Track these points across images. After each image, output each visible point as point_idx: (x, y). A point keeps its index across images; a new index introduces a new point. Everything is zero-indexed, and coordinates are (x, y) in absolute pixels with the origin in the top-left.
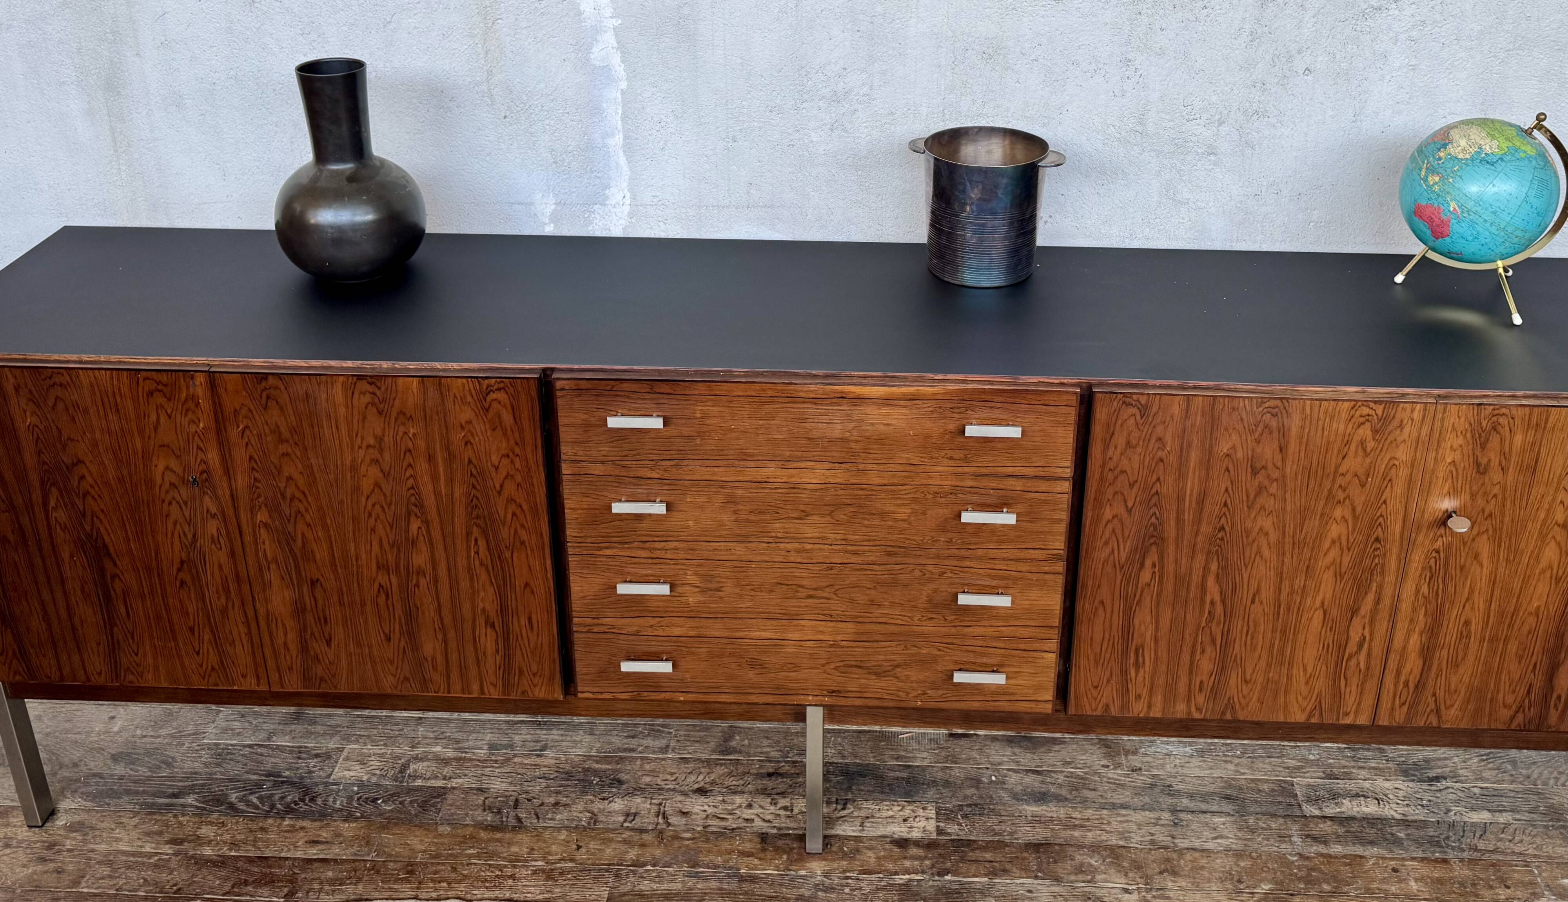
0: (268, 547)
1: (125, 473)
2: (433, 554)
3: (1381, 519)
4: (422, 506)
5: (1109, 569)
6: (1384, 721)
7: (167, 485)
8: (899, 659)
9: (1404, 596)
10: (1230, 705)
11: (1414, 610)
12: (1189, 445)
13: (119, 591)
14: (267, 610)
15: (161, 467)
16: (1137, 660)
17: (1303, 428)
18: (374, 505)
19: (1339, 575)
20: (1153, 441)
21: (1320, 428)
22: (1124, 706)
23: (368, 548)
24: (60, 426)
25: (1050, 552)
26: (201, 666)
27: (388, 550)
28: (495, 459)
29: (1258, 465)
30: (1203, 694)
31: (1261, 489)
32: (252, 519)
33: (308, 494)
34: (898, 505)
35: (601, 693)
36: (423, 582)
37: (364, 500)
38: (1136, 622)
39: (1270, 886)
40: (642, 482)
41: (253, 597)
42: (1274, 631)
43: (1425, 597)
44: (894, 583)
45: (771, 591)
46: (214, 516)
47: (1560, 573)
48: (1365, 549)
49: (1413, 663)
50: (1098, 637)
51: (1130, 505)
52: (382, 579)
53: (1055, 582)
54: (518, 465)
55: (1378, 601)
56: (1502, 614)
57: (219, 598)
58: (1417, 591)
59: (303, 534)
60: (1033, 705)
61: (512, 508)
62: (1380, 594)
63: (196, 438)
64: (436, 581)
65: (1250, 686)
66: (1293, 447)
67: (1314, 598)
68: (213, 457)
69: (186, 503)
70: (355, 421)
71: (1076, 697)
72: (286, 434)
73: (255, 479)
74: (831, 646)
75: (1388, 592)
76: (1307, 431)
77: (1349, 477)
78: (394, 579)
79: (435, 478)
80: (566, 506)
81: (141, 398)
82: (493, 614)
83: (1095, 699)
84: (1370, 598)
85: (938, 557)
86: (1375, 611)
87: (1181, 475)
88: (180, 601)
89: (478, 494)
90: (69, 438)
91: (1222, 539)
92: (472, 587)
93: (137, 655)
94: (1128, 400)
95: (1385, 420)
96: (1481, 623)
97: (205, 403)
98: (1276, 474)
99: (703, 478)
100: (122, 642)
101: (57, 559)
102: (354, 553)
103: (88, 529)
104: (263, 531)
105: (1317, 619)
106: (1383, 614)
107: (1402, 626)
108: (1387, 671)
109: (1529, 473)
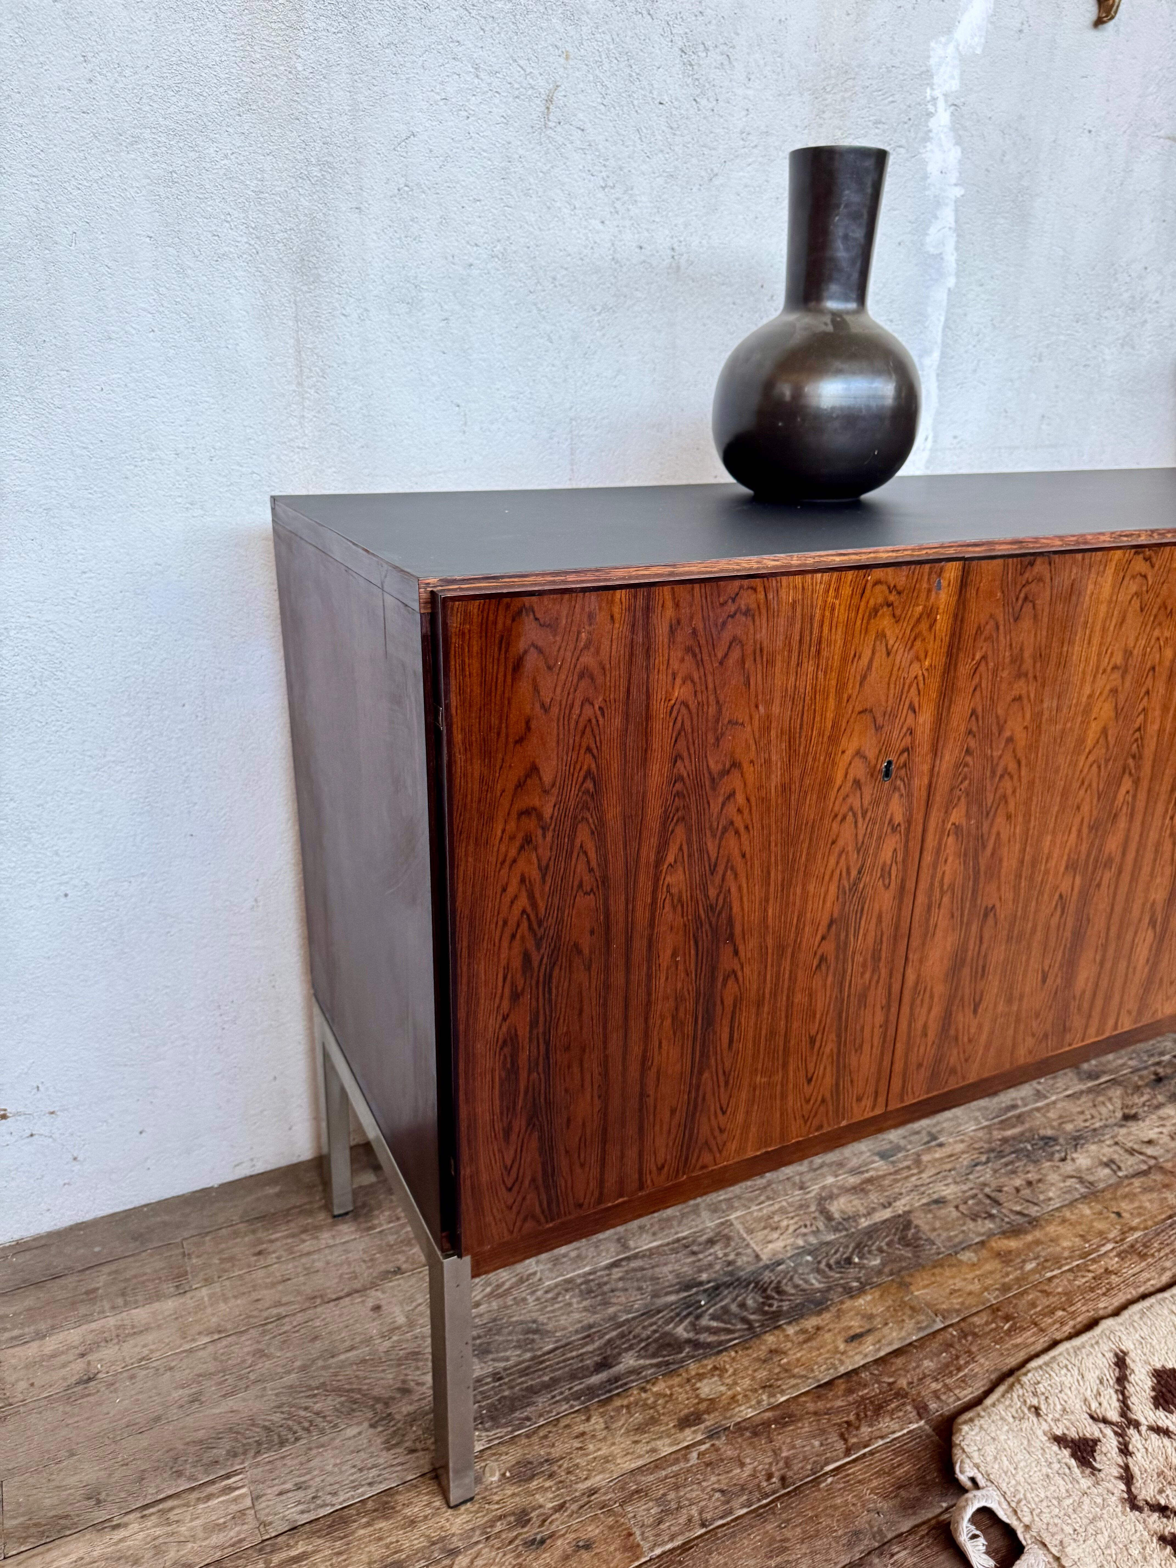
1: (797, 773)
2: (1129, 830)
4: (1141, 757)
7: (848, 787)
13: (728, 1001)
14: (919, 976)
15: (849, 754)
18: (1091, 766)
24: (722, 698)
26: (808, 1101)
27: (1084, 836)
32: (943, 821)
33: (1023, 762)
37: (1083, 759)
41: (907, 958)
46: (894, 829)
52: (1064, 885)
57: (863, 974)
59: (998, 834)
63: (914, 688)
64: (1120, 872)
68: (926, 720)
69: (865, 814)
70: (1112, 628)
72: (1028, 664)
73: (968, 752)
78: (1077, 881)
81: (859, 622)
88: (810, 995)
90: (730, 722)
93: (724, 1113)
97: (943, 622)
100: (709, 1096)
101: (649, 968)
102: (1046, 851)
103: (712, 892)
104: (951, 840)
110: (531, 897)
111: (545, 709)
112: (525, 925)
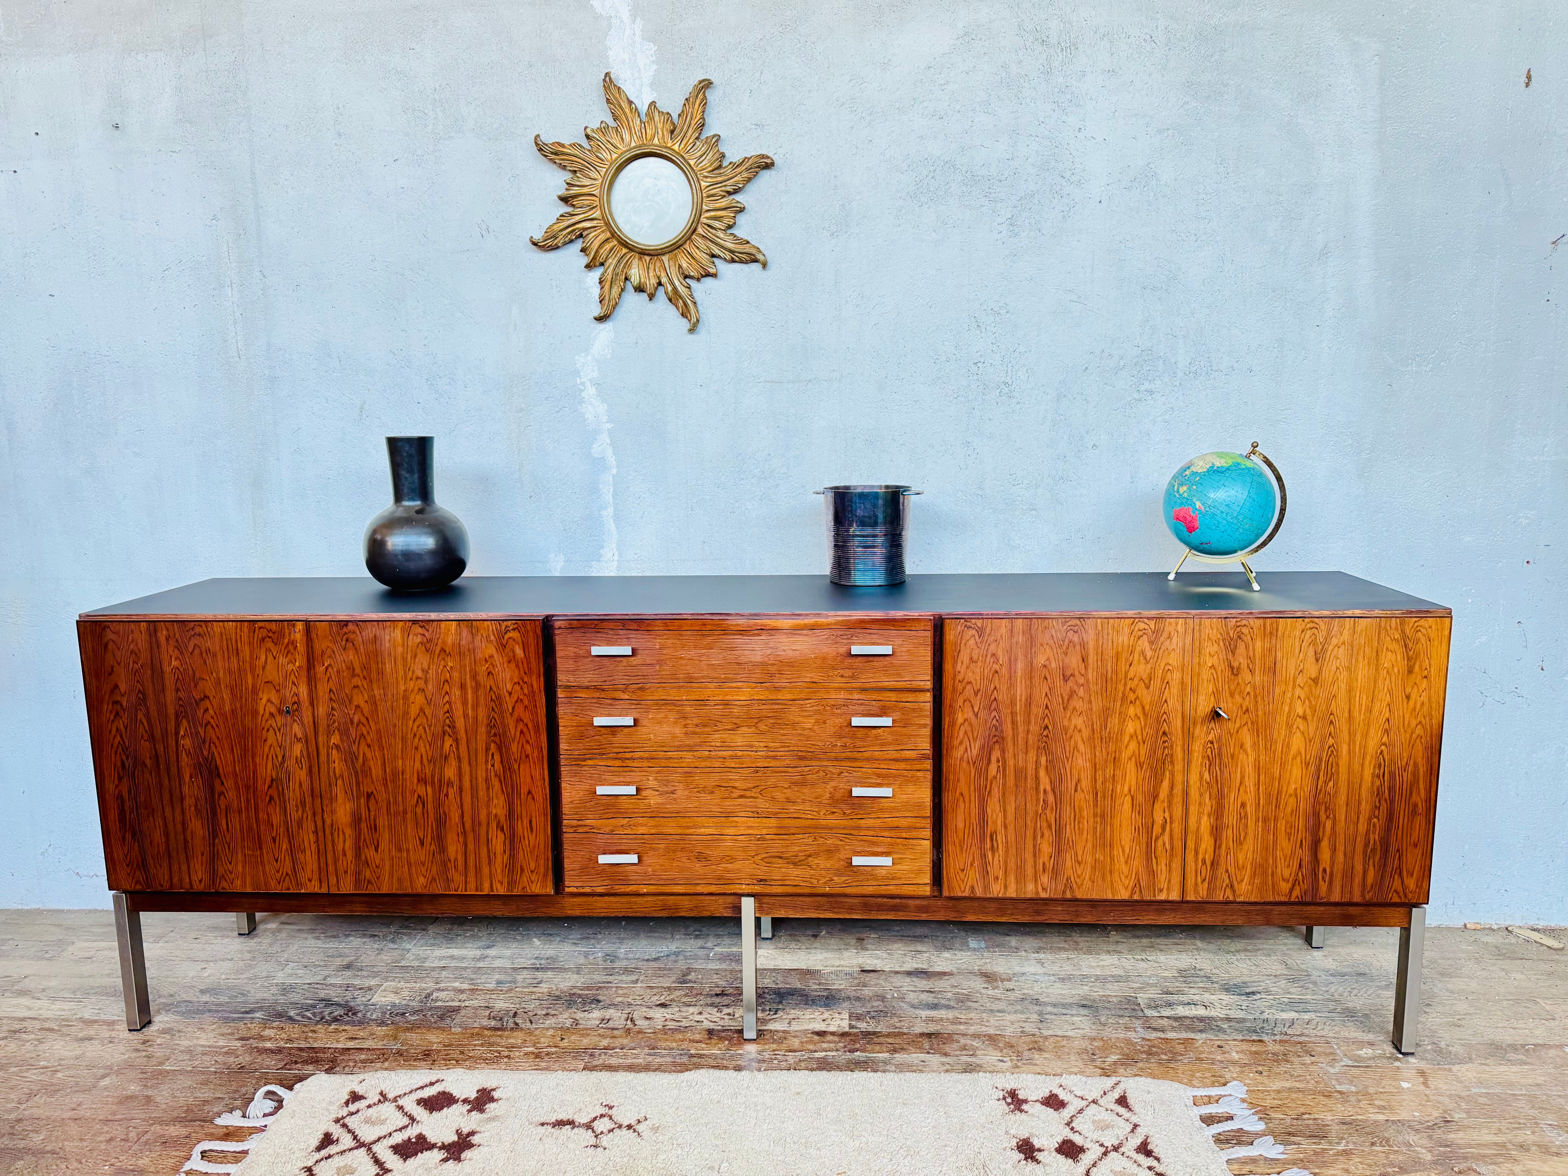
0: (338, 765)
1: (238, 705)
2: (460, 768)
3: (1165, 716)
4: (454, 727)
5: (964, 764)
6: (1191, 897)
7: (267, 715)
8: (810, 849)
9: (1191, 783)
10: (1068, 885)
11: (1201, 795)
12: (1016, 660)
13: (223, 807)
14: (332, 821)
15: (264, 701)
16: (993, 845)
17: (1097, 640)
18: (418, 727)
19: (1139, 765)
20: (989, 656)
21: (1110, 641)
22: (986, 888)
23: (412, 764)
24: (195, 669)
25: (919, 752)
26: (278, 872)
27: (426, 765)
28: (509, 687)
29: (1068, 673)
30: (1046, 875)
31: (1072, 694)
32: (327, 742)
33: (370, 719)
34: (804, 716)
35: (583, 887)
36: (451, 791)
37: (411, 723)
38: (989, 810)
39: (1118, 1057)
40: (617, 702)
41: (323, 809)
42: (1095, 816)
43: (1208, 783)
44: (803, 783)
45: (712, 792)
47: (1308, 757)
48: (1156, 741)
49: (1207, 843)
50: (961, 825)
51: (976, 710)
52: (421, 790)
53: (925, 777)
54: (526, 691)
55: (1172, 788)
56: (1269, 795)
57: (297, 811)
58: (1201, 778)
59: (364, 754)
60: (914, 888)
61: (521, 726)
62: (1173, 781)
63: (292, 674)
64: (461, 791)
65: (1082, 866)
66: (1091, 659)
67: (1123, 785)
68: (303, 690)
69: (279, 730)
70: (409, 658)
71: (948, 880)
72: (358, 670)
73: (333, 709)
74: (759, 840)
75: (1179, 778)
76: (1101, 643)
77: (1136, 681)
78: (429, 789)
79: (465, 702)
80: (561, 724)
81: (255, 644)
82: (503, 819)
83: (963, 881)
84: (1166, 784)
85: (836, 759)
86: (1171, 794)
87: (1012, 685)
88: (268, 814)
89: (496, 716)
90: (200, 679)
91: (1047, 736)
92: (488, 796)
93: (230, 863)
94: (968, 624)
95: (1157, 632)
96: (1254, 804)
97: (301, 647)
98: (1082, 681)
99: (661, 698)
100: (220, 851)
101: (180, 780)
102: (401, 769)
103: (205, 753)
104: (334, 752)
105: (1127, 806)
106: (1178, 799)
107: (1193, 809)
108: (1187, 851)
109: (1271, 675)
110: (121, 736)
111: (119, 664)
112: (120, 748)
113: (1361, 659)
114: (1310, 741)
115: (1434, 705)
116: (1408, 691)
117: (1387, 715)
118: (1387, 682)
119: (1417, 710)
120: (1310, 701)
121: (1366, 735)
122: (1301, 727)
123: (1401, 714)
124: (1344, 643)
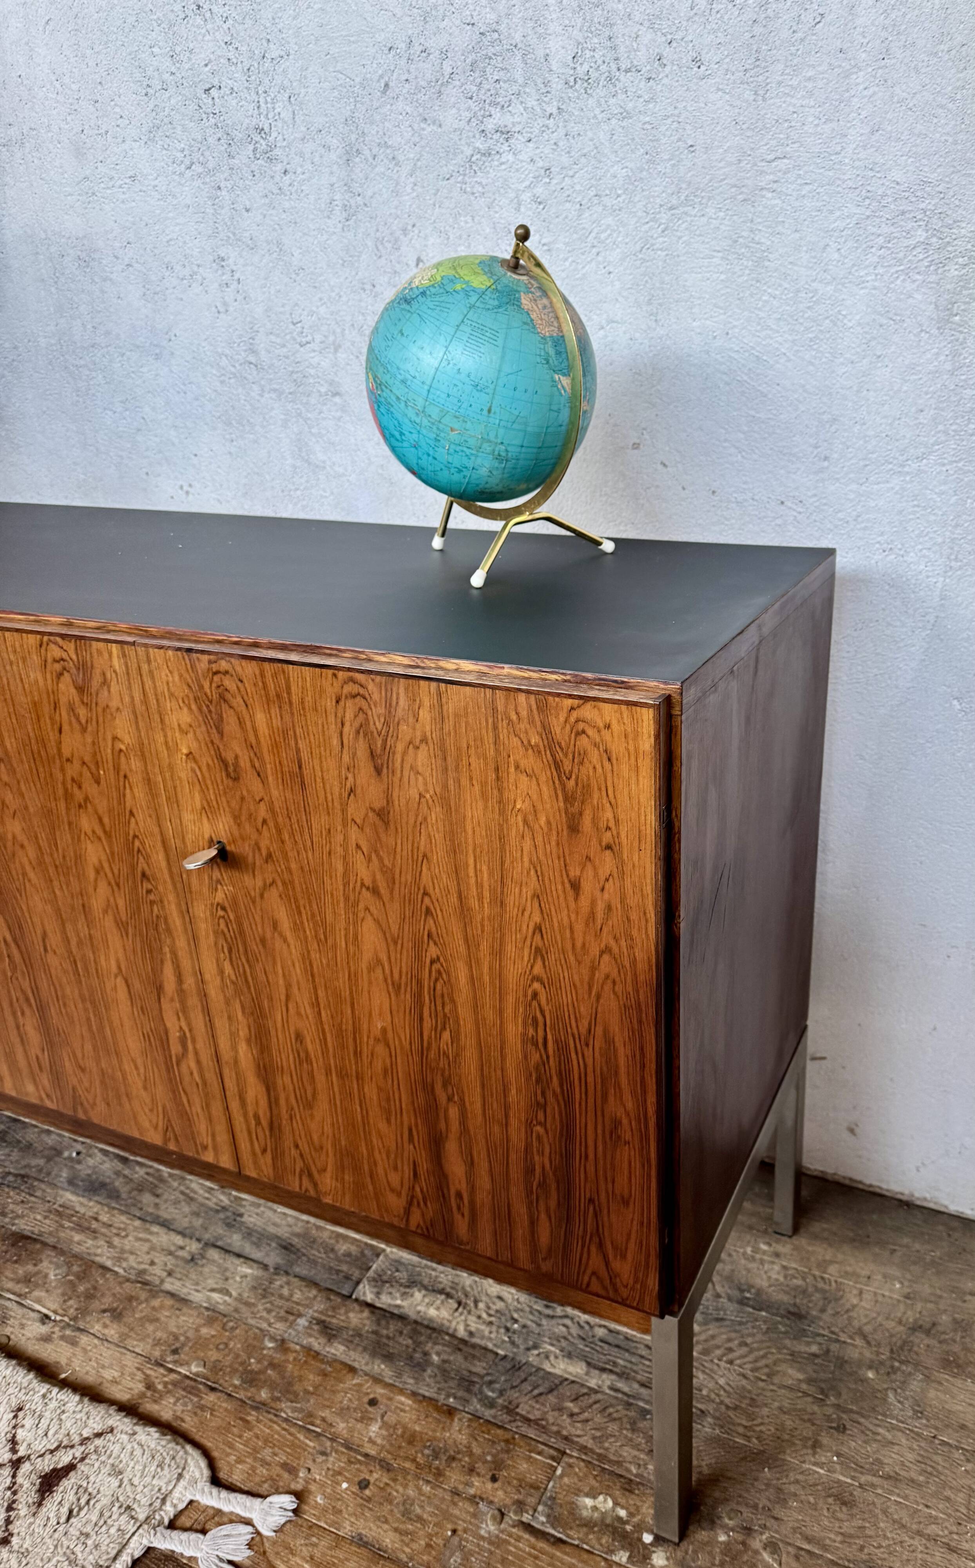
3: (137, 842)
6: (251, 1172)
9: (207, 977)
10: (77, 1099)
11: (227, 1002)
19: (122, 926)
30: (45, 1075)
42: (83, 1000)
43: (233, 982)
47: (396, 974)
48: (136, 888)
49: (254, 1090)
55: (180, 980)
56: (340, 1033)
58: (221, 972)
62: (178, 967)
65: (87, 1077)
67: (107, 957)
75: (186, 964)
77: (77, 765)
84: (169, 970)
86: (181, 991)
95: (84, 670)
96: (317, 1041)
105: (122, 994)
106: (193, 1001)
107: (222, 1025)
108: (227, 1093)
109: (297, 787)
113: (465, 782)
114: (396, 943)
115: (634, 916)
116: (574, 872)
117: (537, 918)
118: (527, 844)
119: (599, 922)
120: (381, 859)
121: (498, 953)
122: (372, 908)
123: (566, 921)
124: (424, 740)
